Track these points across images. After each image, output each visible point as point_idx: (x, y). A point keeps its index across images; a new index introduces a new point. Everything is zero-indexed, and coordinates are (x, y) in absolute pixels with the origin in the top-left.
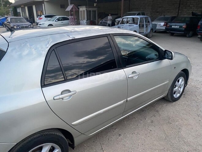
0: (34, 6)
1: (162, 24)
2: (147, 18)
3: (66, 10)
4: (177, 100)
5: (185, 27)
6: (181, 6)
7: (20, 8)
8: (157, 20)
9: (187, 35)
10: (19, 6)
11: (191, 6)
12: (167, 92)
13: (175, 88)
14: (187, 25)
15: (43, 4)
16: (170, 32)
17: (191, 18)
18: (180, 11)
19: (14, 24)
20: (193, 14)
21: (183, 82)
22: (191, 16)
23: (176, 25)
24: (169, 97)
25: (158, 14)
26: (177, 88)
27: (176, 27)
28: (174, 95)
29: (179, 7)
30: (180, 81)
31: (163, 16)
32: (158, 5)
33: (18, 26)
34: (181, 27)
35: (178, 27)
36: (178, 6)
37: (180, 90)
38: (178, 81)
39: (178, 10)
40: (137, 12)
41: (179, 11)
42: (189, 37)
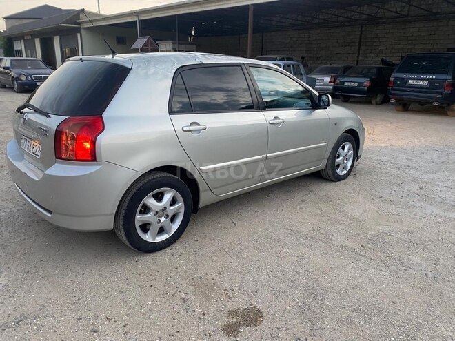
0: (58, 37)
1: (327, 79)
2: (298, 66)
3: (132, 48)
4: (343, 179)
5: (368, 85)
6: (362, 47)
7: (22, 41)
8: (316, 72)
9: (373, 101)
10: (19, 37)
11: (381, 48)
12: (325, 162)
13: (338, 158)
14: (371, 81)
15: (79, 35)
16: (341, 95)
17: (379, 69)
18: (360, 58)
19: (20, 71)
20: (384, 62)
21: (351, 152)
22: (381, 66)
23: (351, 82)
24: (330, 172)
25: (319, 62)
26: (341, 158)
27: (353, 84)
28: (338, 171)
29: (359, 50)
30: (346, 148)
31: (328, 65)
32: (318, 44)
33: (30, 75)
34: (360, 84)
35: (356, 84)
36: (357, 48)
37: (347, 163)
38: (343, 148)
39: (357, 55)
40: (278, 57)
41: (358, 57)
42: (377, 104)
